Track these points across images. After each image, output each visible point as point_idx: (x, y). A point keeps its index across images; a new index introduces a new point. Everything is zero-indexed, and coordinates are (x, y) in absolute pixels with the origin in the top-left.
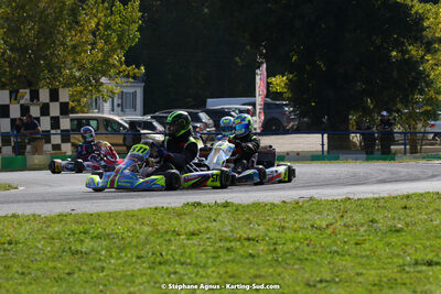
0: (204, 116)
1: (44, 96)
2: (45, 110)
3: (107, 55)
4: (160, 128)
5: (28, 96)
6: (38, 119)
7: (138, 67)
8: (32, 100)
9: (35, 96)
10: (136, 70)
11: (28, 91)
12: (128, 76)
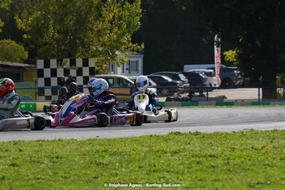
0: (182, 77)
1: (79, 63)
2: (80, 72)
3: (120, 36)
4: (154, 84)
5: (68, 63)
6: (75, 78)
7: (140, 45)
8: (71, 65)
9: (73, 63)
10: (139, 47)
11: (69, 60)
12: (133, 50)
